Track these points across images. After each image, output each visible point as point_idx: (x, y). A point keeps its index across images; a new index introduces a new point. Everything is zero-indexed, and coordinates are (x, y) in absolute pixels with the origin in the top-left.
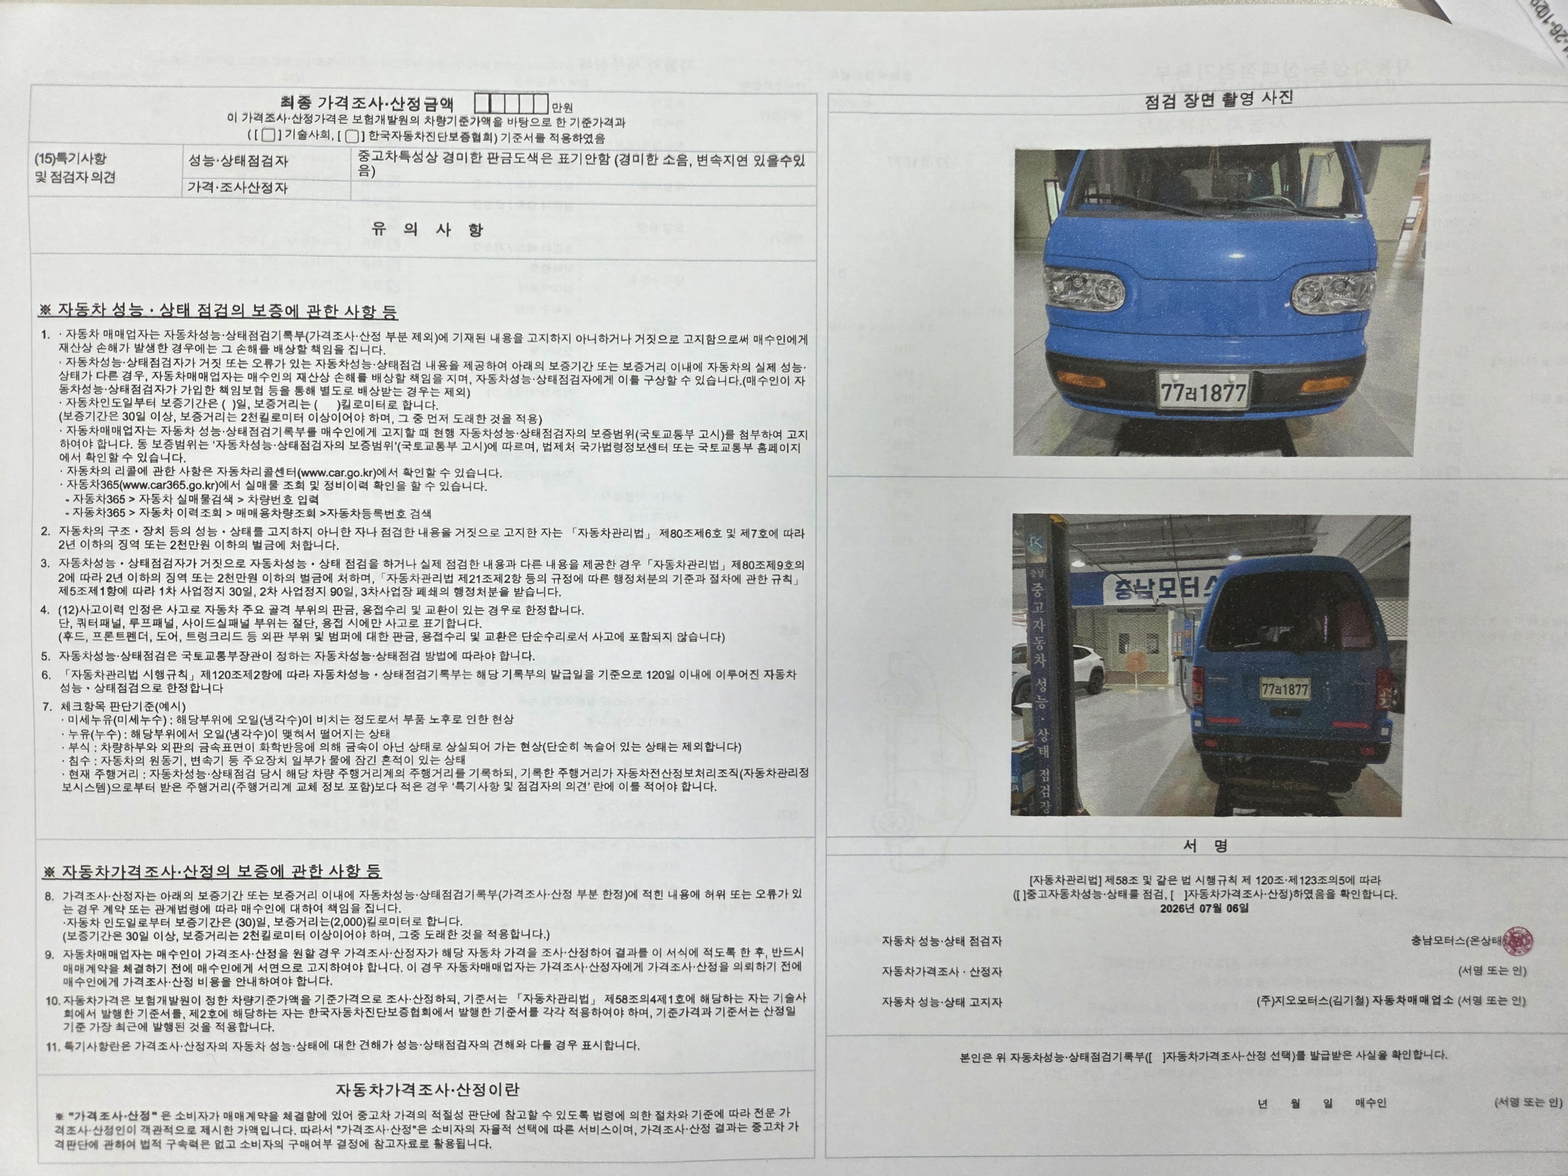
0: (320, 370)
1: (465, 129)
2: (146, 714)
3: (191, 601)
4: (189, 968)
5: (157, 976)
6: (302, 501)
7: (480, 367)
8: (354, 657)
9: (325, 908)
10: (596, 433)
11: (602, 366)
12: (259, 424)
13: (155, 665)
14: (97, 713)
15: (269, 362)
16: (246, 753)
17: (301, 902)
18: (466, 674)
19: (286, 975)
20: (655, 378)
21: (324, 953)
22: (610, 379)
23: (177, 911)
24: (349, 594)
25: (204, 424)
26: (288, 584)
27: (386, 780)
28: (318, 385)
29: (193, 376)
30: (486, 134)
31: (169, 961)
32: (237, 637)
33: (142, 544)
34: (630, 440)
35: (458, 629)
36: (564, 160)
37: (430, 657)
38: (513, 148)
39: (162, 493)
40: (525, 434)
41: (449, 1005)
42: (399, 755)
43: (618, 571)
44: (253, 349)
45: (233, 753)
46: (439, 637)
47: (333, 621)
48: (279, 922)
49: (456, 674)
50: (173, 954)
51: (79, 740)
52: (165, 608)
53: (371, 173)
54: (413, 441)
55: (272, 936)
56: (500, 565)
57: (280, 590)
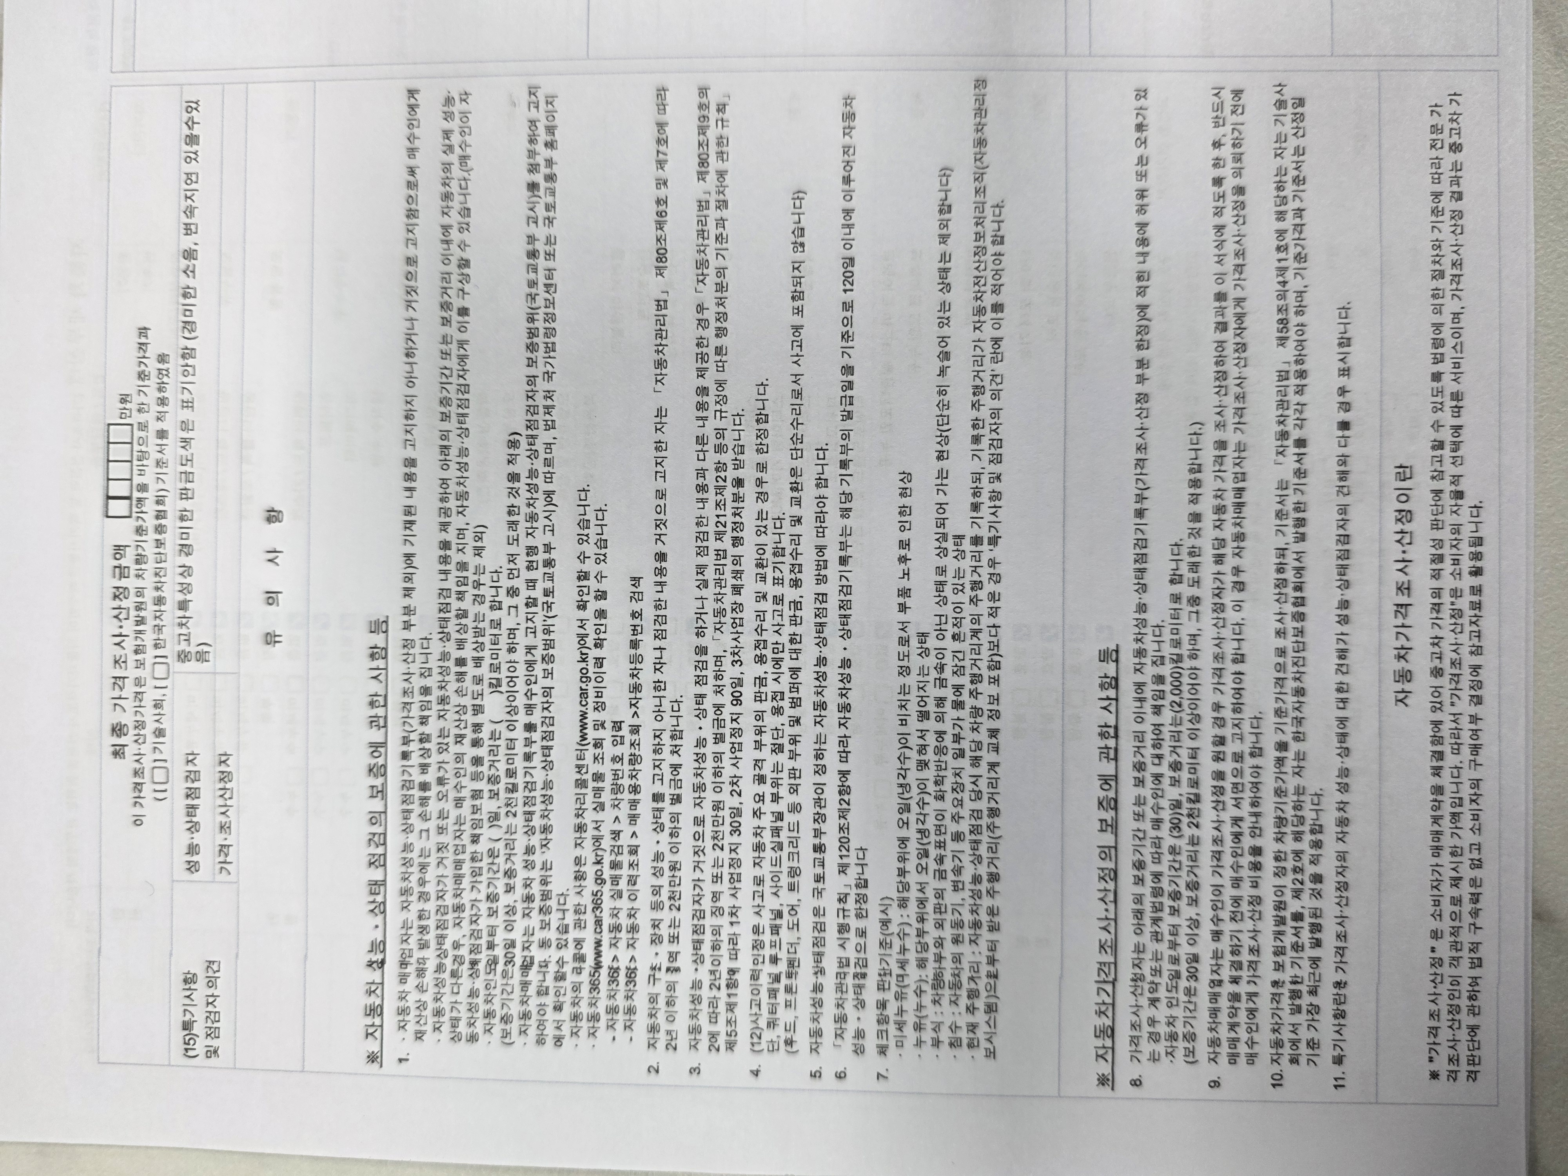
0: (451, 716)
1: (151, 530)
2: (896, 948)
3: (747, 886)
4: (1237, 900)
5: (1247, 942)
6: (618, 741)
7: (446, 512)
8: (821, 677)
9: (1157, 720)
10: (531, 363)
11: (445, 355)
12: (520, 795)
13: (831, 934)
14: (892, 1009)
15: (441, 781)
16: (948, 821)
17: (1149, 751)
18: (845, 532)
19: (1248, 772)
20: (460, 285)
21: (1220, 722)
22: (461, 344)
23: (1159, 914)
24: (739, 682)
25: (518, 865)
26: (726, 762)
27: (984, 637)
28: (470, 718)
29: (458, 878)
30: (158, 503)
31: (1227, 927)
32: (796, 827)
33: (674, 948)
34: (540, 317)
35: (786, 542)
36: (187, 405)
37: (821, 579)
38: (173, 469)
39: (607, 921)
40: (533, 454)
41: (1290, 558)
42: (950, 621)
43: (710, 332)
44: (424, 801)
45: (948, 837)
46: (797, 568)
47: (775, 704)
48: (1175, 782)
49: (844, 546)
50: (1216, 920)
51: (928, 1035)
52: (756, 920)
53: (206, 648)
54: (542, 599)
55: (1194, 791)
56: (702, 488)
57: (733, 771)
